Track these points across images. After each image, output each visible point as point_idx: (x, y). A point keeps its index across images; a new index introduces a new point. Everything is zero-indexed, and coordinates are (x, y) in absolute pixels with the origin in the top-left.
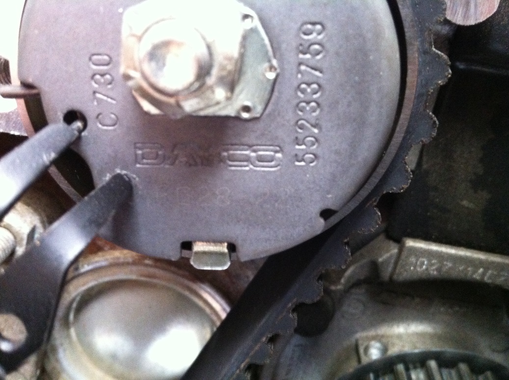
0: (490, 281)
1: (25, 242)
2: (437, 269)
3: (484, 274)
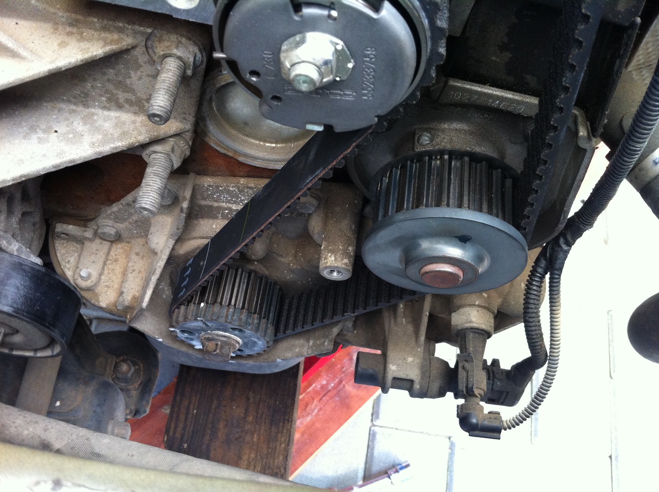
0: (503, 108)
1: (191, 67)
2: (467, 99)
3: (499, 104)
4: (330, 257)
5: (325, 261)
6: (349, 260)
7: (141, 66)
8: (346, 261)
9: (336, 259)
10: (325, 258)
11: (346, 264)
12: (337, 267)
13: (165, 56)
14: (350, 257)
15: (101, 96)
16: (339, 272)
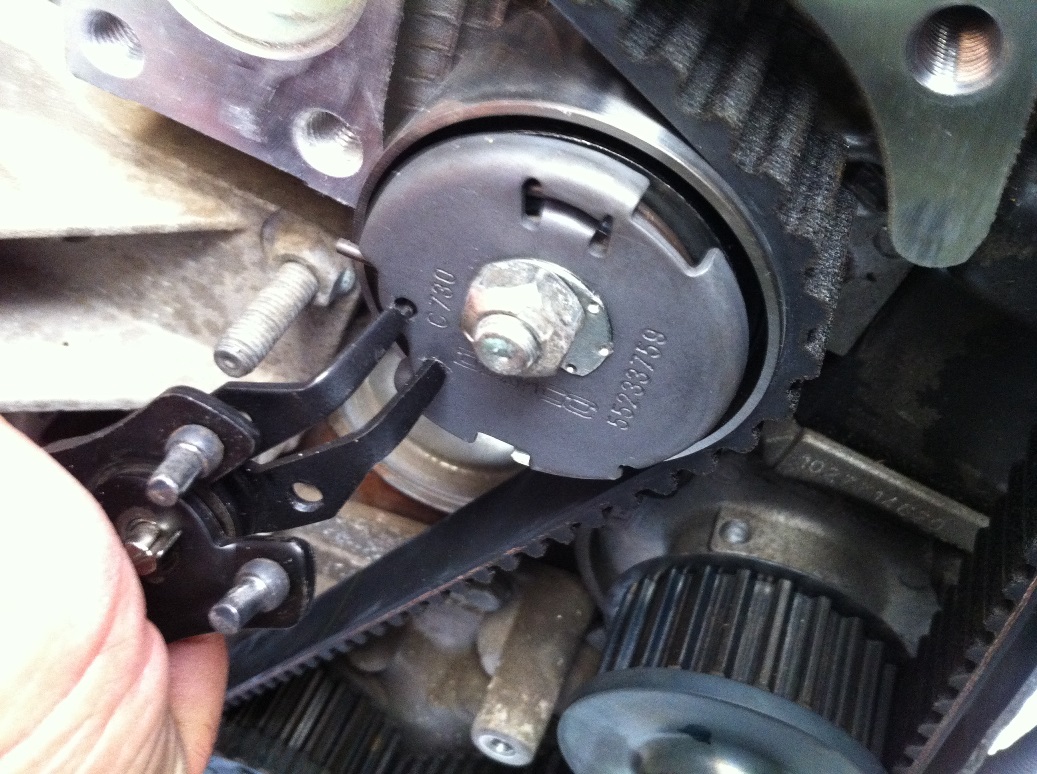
1: (330, 290)
2: (835, 478)
4: (500, 711)
5: (488, 717)
6: (535, 728)
7: (245, 268)
8: (528, 728)
9: (508, 720)
10: (490, 712)
11: (526, 735)
12: (506, 736)
13: (288, 259)
14: (537, 721)
15: (166, 303)
16: (508, 747)
